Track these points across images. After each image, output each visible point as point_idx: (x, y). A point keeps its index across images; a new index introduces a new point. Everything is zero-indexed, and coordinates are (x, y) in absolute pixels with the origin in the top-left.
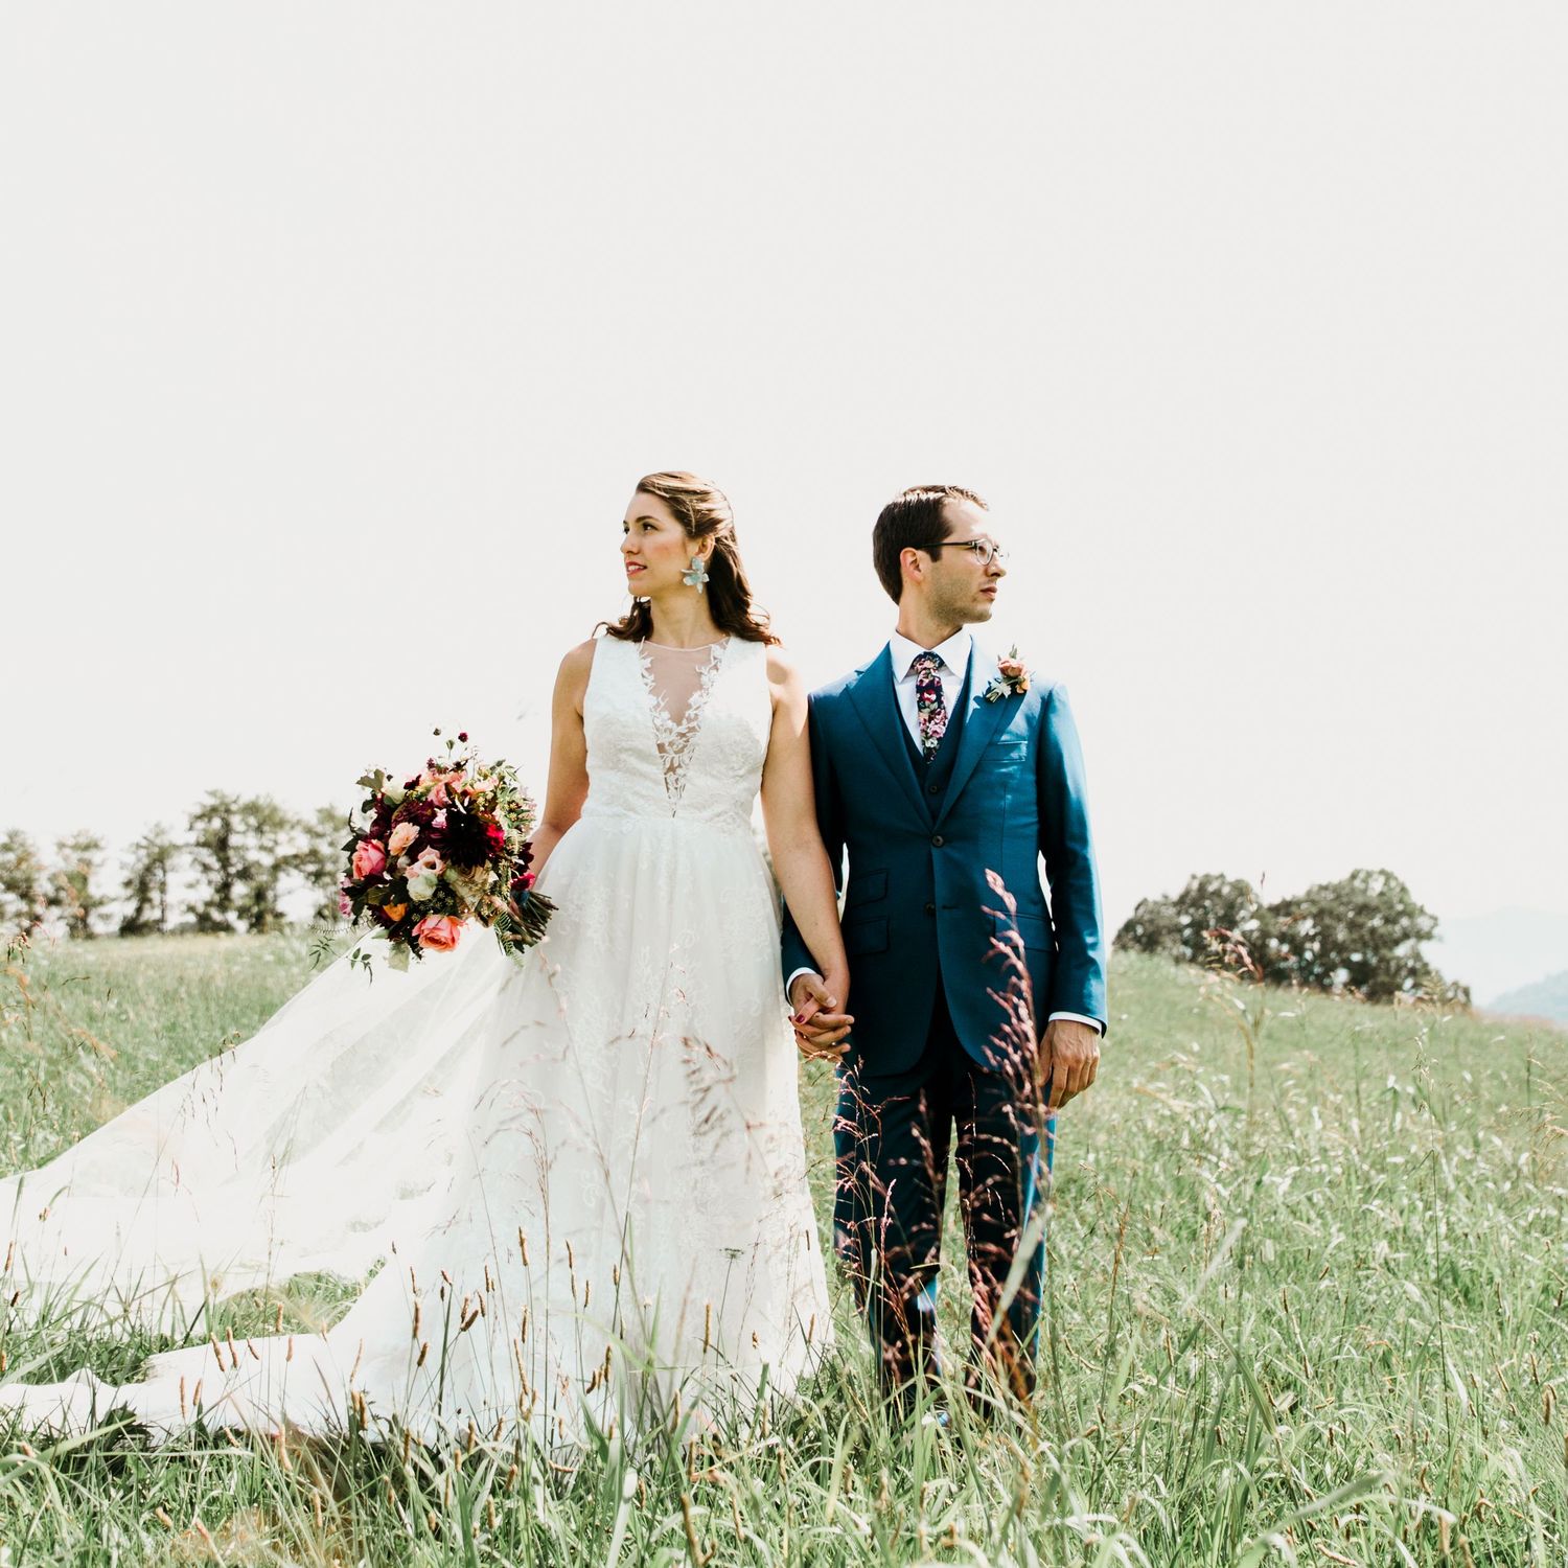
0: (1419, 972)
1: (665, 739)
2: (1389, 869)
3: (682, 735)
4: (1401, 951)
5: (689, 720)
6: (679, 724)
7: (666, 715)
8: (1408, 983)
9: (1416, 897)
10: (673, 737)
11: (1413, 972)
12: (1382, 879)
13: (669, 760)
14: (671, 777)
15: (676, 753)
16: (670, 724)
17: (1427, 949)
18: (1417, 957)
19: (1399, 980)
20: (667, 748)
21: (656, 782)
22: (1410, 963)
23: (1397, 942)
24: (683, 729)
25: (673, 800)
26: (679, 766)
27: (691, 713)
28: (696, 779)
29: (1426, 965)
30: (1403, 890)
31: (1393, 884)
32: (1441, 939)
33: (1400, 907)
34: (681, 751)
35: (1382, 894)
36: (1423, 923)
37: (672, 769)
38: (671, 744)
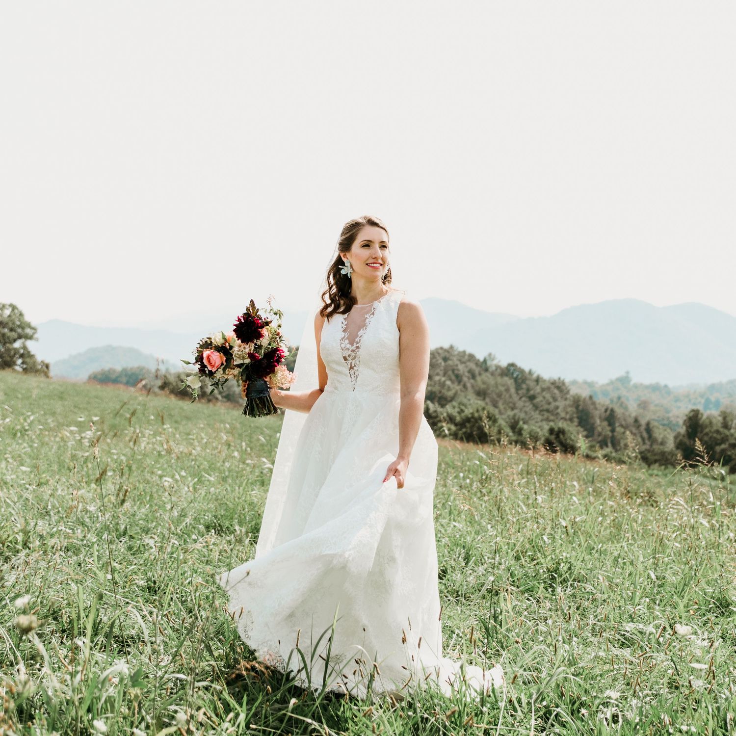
0: (26, 355)
1: (346, 354)
2: (14, 303)
3: (353, 351)
4: (17, 345)
5: (357, 343)
6: (352, 345)
7: (347, 341)
8: (19, 361)
9: (28, 318)
10: (349, 352)
11: (22, 356)
12: (10, 309)
13: (349, 363)
14: (352, 372)
15: (352, 360)
16: (348, 346)
17: (30, 344)
18: (25, 348)
19: (15, 359)
20: (348, 358)
21: (346, 375)
22: (22, 351)
23: (15, 340)
24: (354, 348)
25: (353, 383)
26: (355, 366)
27: (358, 339)
28: (363, 371)
29: (29, 352)
30: (21, 315)
31: (16, 311)
32: (37, 340)
33: (18, 323)
34: (354, 358)
35: (9, 316)
36: (28, 331)
37: (351, 368)
38: (349, 356)
